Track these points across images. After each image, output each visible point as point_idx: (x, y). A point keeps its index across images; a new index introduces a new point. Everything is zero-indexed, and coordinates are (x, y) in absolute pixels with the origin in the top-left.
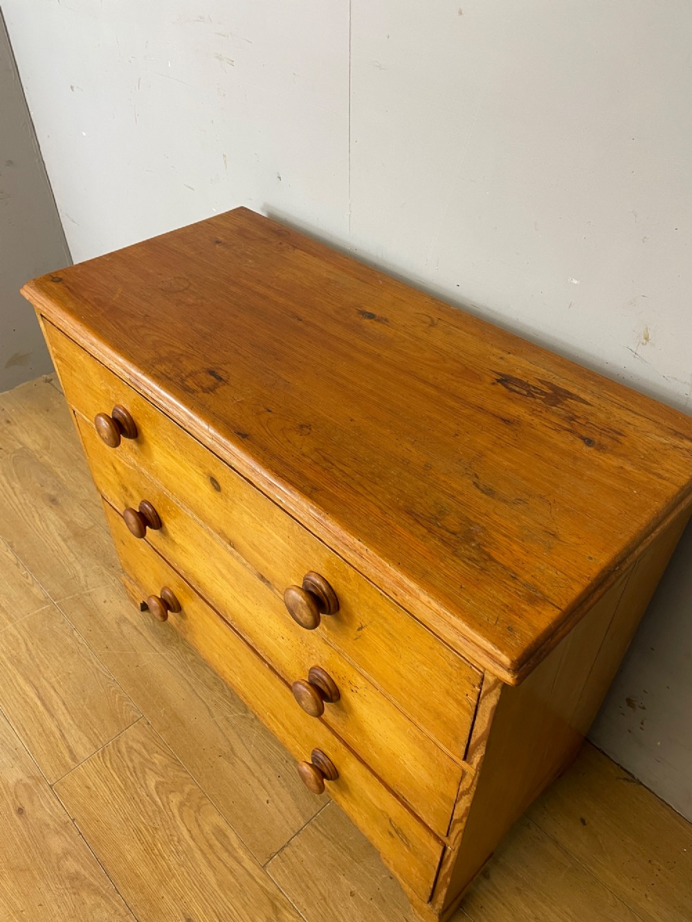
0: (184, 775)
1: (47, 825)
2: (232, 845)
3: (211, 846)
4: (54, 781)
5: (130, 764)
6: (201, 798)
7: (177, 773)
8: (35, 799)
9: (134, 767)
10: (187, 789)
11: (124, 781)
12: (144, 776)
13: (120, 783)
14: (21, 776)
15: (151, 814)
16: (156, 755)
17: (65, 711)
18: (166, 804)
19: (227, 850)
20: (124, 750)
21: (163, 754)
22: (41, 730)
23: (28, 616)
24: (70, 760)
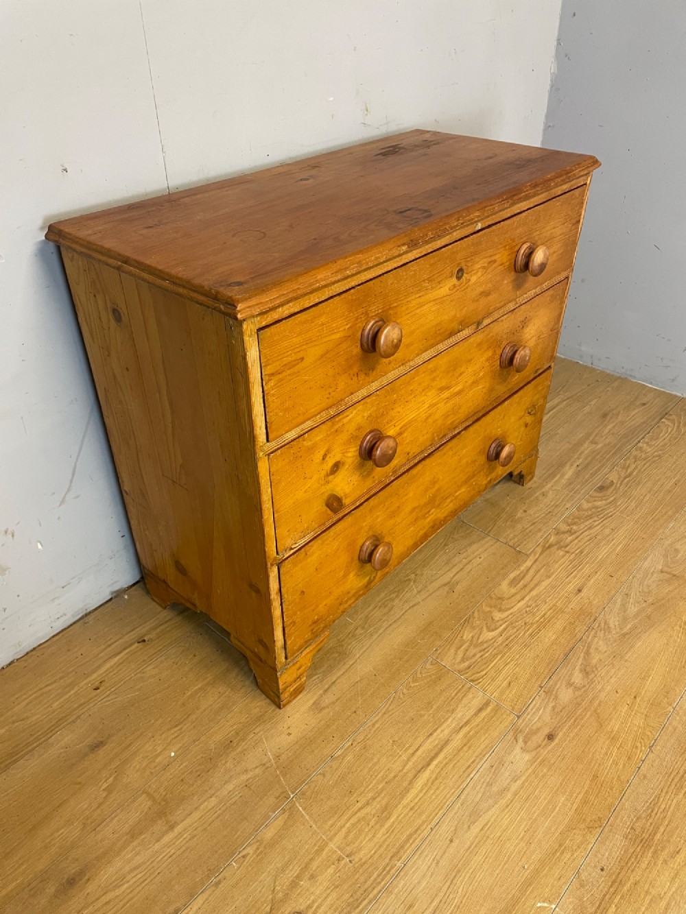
0: (476, 614)
1: (554, 708)
2: (519, 574)
3: (525, 586)
4: (512, 714)
5: (478, 656)
6: (491, 598)
7: (476, 619)
8: (534, 728)
9: (480, 652)
10: (488, 609)
11: (494, 656)
12: (486, 642)
13: (497, 659)
14: (517, 750)
15: (515, 630)
16: (464, 638)
17: (439, 731)
18: (504, 621)
19: (524, 576)
20: (466, 664)
21: (462, 632)
22: (465, 748)
23: (314, 826)
24: (489, 709)
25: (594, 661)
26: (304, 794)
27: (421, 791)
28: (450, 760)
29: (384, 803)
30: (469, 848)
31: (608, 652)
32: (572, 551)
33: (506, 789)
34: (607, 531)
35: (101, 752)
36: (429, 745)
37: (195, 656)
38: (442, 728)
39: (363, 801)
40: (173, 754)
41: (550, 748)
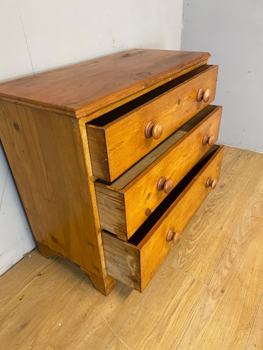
0: (182, 243)
1: (221, 279)
2: (197, 225)
3: (200, 229)
4: (205, 284)
5: (186, 261)
6: (187, 236)
7: (183, 245)
8: (215, 288)
9: (187, 259)
10: (187, 241)
11: (193, 260)
12: (189, 254)
13: (194, 261)
14: (210, 299)
15: (199, 248)
16: (179, 254)
17: (176, 296)
18: (194, 244)
19: (199, 225)
20: (182, 265)
21: (178, 252)
22: (189, 302)
23: (129, 348)
24: (195, 283)
25: (233, 257)
26: (122, 334)
27: (173, 324)
28: (183, 308)
29: (158, 332)
30: (198, 346)
31: (238, 252)
32: (215, 213)
33: (209, 317)
34: (227, 203)
35: (27, 328)
36: (173, 302)
37: (64, 278)
38: (177, 294)
39: (149, 332)
40: (60, 325)
41: (223, 296)
